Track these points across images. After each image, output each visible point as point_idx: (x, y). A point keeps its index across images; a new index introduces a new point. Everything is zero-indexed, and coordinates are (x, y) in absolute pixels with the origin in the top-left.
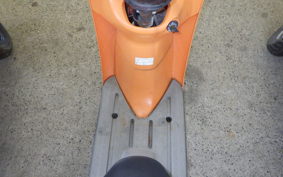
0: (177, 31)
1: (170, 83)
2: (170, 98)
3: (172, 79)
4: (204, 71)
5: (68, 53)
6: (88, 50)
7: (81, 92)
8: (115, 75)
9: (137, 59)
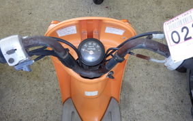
0: (113, 78)
1: (110, 101)
2: (110, 112)
3: (111, 98)
4: (132, 84)
5: (37, 76)
6: (51, 73)
7: (47, 105)
8: (71, 97)
9: (86, 92)
